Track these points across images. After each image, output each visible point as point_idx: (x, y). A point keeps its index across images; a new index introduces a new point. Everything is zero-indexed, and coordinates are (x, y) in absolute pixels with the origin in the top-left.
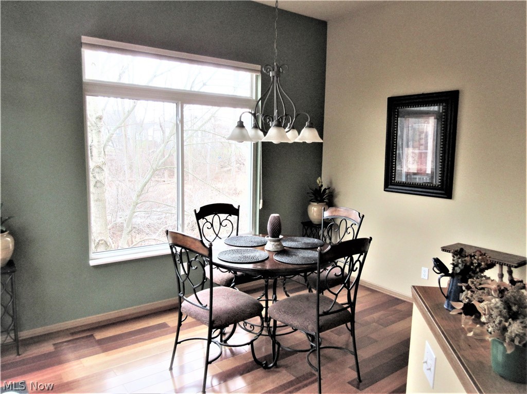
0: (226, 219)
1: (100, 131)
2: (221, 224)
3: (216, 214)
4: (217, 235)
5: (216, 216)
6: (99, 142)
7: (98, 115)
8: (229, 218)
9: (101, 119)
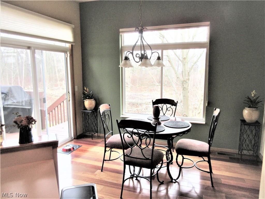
0: (170, 107)
1: (184, 65)
2: (167, 109)
3: (165, 104)
4: (164, 114)
5: (165, 105)
6: (184, 69)
7: (184, 57)
8: (172, 107)
9: (185, 59)
